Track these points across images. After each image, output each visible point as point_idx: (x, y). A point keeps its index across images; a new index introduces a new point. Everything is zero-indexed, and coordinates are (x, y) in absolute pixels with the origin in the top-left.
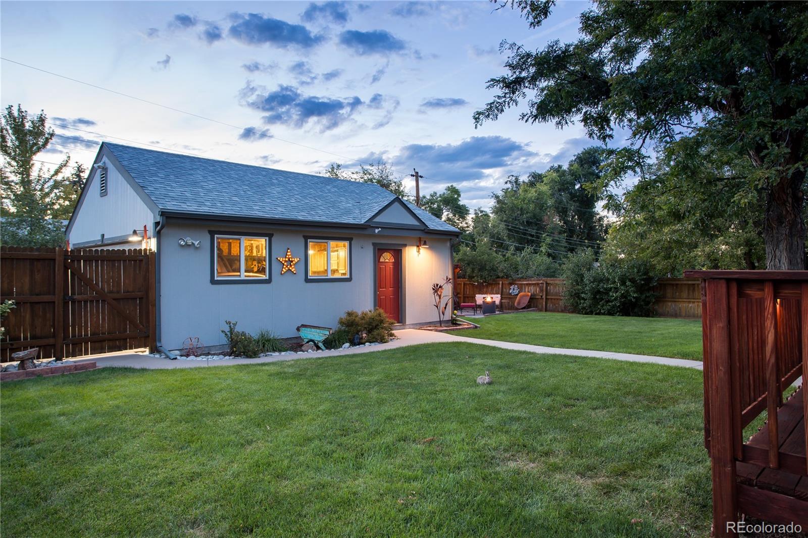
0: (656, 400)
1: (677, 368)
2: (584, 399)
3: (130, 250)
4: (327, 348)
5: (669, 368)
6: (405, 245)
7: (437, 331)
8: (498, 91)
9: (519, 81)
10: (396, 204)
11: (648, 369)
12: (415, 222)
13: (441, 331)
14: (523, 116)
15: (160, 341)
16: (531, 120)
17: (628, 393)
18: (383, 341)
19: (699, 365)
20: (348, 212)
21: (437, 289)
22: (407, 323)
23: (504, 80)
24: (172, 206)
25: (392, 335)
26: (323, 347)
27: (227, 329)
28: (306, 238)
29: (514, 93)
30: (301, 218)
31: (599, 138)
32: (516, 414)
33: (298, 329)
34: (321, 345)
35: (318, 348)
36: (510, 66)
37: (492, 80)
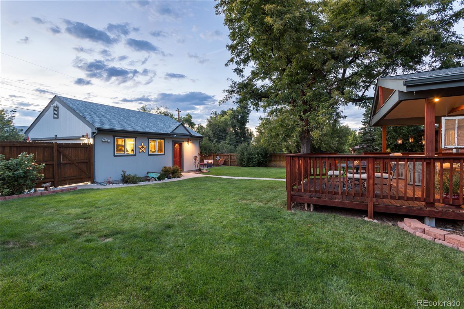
0: (273, 188)
1: (277, 181)
2: (254, 189)
3: (82, 143)
4: (159, 180)
5: (275, 181)
6: (184, 141)
7: (195, 173)
8: (226, 94)
9: (233, 91)
10: (181, 126)
11: (270, 181)
12: (187, 133)
13: (197, 173)
14: (233, 102)
15: (95, 179)
16: (236, 103)
17: (266, 187)
18: (178, 177)
19: (285, 180)
20: (163, 129)
21: (195, 158)
22: (184, 170)
23: (228, 90)
24: (100, 126)
25: (181, 175)
26: (157, 180)
27: (123, 173)
28: (149, 138)
29: (231, 95)
30: (147, 131)
31: (256, 110)
32: (238, 193)
33: (148, 173)
34: (156, 179)
35: (156, 180)
36: (231, 87)
37: (224, 90)
